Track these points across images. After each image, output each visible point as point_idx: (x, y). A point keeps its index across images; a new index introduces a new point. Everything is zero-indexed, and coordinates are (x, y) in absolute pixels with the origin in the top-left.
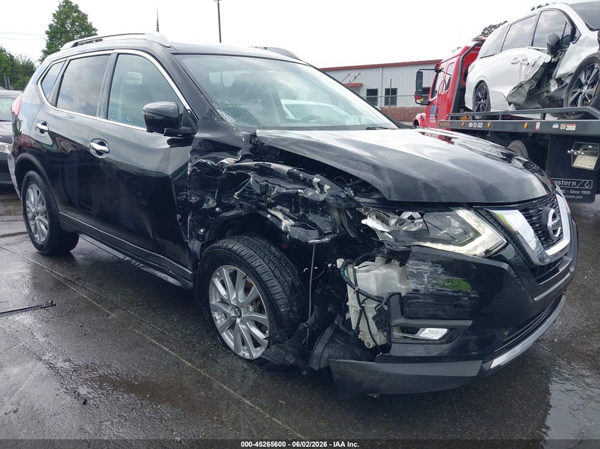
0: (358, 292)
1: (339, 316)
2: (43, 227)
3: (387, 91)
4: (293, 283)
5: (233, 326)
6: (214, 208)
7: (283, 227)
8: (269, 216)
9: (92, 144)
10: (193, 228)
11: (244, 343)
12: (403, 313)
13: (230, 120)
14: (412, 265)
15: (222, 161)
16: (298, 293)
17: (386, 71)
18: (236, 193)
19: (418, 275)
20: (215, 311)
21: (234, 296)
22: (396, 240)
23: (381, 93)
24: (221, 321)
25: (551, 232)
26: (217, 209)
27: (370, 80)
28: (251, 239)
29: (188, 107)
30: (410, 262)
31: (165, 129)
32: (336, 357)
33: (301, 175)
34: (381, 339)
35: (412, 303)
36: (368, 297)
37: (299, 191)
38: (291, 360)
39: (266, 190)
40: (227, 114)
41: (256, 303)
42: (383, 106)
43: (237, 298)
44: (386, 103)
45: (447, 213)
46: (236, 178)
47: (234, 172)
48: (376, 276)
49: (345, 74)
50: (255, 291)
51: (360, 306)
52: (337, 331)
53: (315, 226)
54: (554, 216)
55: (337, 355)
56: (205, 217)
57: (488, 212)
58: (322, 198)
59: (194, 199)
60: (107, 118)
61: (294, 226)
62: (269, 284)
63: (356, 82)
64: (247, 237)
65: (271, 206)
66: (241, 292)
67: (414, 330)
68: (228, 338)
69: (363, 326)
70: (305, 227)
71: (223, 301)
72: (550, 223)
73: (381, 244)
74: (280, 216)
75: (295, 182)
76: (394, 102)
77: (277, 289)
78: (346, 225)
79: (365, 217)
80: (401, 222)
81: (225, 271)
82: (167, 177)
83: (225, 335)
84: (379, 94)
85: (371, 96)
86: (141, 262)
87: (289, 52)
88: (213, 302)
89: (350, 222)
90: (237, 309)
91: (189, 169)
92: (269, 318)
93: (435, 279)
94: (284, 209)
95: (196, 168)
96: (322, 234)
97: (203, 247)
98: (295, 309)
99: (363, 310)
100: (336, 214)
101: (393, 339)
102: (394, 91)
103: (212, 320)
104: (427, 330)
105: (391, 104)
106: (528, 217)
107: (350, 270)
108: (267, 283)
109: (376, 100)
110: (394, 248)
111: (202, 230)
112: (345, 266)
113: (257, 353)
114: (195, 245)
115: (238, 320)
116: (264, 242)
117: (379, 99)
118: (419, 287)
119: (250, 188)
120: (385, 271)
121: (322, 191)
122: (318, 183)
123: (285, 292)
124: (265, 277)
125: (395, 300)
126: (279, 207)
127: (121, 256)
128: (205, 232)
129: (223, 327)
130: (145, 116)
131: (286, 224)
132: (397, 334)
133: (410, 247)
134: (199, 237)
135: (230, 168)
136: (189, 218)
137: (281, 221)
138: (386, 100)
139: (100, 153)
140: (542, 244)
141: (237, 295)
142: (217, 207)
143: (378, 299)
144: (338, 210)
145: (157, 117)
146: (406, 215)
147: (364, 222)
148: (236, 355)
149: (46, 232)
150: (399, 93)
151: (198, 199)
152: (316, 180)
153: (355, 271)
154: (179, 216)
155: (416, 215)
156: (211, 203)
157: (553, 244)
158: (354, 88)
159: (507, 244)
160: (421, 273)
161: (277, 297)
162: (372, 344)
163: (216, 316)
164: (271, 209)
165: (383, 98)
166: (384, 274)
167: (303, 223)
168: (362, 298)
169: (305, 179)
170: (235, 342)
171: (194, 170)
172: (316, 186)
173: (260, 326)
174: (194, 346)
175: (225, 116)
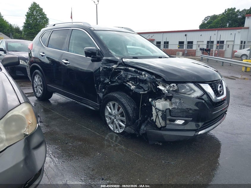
0: (156, 109)
1: (149, 118)
2: (40, 90)
3: (165, 43)
4: (134, 107)
5: (113, 122)
6: (108, 83)
7: (132, 88)
8: (127, 85)
9: (63, 60)
10: (101, 89)
11: (117, 128)
12: (170, 115)
13: (114, 53)
14: (173, 100)
15: (112, 66)
16: (136, 110)
17: (164, 34)
18: (117, 77)
19: (175, 103)
20: (107, 117)
21: (114, 112)
22: (168, 92)
23: (162, 43)
24: (109, 121)
25: (219, 92)
26: (110, 83)
27: (158, 38)
28: (120, 93)
29: (99, 49)
30: (173, 99)
31: (92, 56)
32: (148, 130)
33: (139, 71)
34: (163, 124)
35: (174, 112)
36: (160, 110)
37: (138, 76)
38: (133, 131)
39: (126, 76)
40: (113, 51)
41: (121, 114)
42: (163, 48)
43: (115, 113)
44: (164, 47)
45: (185, 84)
46: (117, 72)
47: (116, 70)
48: (162, 104)
49: (147, 35)
50: (121, 110)
51: (157, 113)
52: (148, 122)
53: (142, 88)
54: (220, 87)
55: (148, 129)
56: (105, 85)
57: (198, 84)
58: (145, 78)
59: (102, 79)
60: (68, 52)
61: (135, 88)
62: (127, 107)
63: (152, 38)
64: (119, 92)
65: (128, 81)
66: (116, 110)
67: (174, 121)
68: (111, 126)
69: (157, 121)
70: (139, 88)
71: (110, 114)
72: (219, 89)
73: (164, 94)
74: (131, 84)
75: (136, 74)
76: (167, 47)
77: (129, 109)
78: (152, 88)
79: (159, 85)
80: (170, 87)
81: (111, 104)
82: (92, 72)
83: (110, 126)
84: (161, 44)
85: (158, 44)
86: (79, 102)
87: (131, 29)
88: (106, 114)
89: (154, 87)
90: (115, 116)
91: (101, 69)
92: (126, 118)
93: (180, 104)
94: (133, 82)
95: (103, 69)
96: (145, 91)
97: (104, 96)
98: (135, 115)
99: (157, 114)
100: (149, 84)
101: (167, 124)
102: (168, 43)
103: (105, 121)
104: (178, 121)
105: (166, 48)
106: (212, 87)
107: (154, 102)
108: (126, 107)
109: (160, 46)
110: (168, 95)
111: (104, 90)
112: (152, 101)
113: (121, 131)
114: (101, 95)
115: (115, 120)
116: (125, 94)
117: (161, 46)
118: (176, 107)
119: (122, 76)
120: (165, 103)
121: (145, 76)
122: (144, 74)
123: (132, 110)
124: (125, 105)
125: (168, 111)
126: (130, 82)
127: (72, 100)
128: (104, 91)
129: (109, 123)
130: (85, 51)
131: (133, 87)
132: (168, 122)
133: (173, 94)
134: (102, 92)
135: (115, 69)
136: (100, 86)
137: (131, 86)
138: (164, 46)
139: (66, 63)
140: (216, 96)
141: (115, 111)
142: (109, 82)
143: (163, 111)
144: (150, 83)
145: (89, 52)
146: (172, 85)
147: (158, 87)
148: (114, 132)
149: (41, 92)
150: (169, 43)
151: (103, 79)
152: (143, 73)
153: (155, 102)
154: (96, 85)
155: (175, 85)
156: (107, 81)
157: (220, 96)
158: (152, 41)
159: (204, 94)
160: (176, 102)
161: (129, 111)
162: (160, 126)
163: (107, 119)
164: (128, 82)
165: (163, 46)
166: (165, 104)
167: (139, 87)
168: (157, 110)
169: (140, 73)
170: (113, 128)
171: (103, 70)
172: (143, 75)
173: (122, 121)
174: (99, 129)
175: (112, 52)
